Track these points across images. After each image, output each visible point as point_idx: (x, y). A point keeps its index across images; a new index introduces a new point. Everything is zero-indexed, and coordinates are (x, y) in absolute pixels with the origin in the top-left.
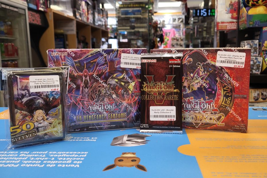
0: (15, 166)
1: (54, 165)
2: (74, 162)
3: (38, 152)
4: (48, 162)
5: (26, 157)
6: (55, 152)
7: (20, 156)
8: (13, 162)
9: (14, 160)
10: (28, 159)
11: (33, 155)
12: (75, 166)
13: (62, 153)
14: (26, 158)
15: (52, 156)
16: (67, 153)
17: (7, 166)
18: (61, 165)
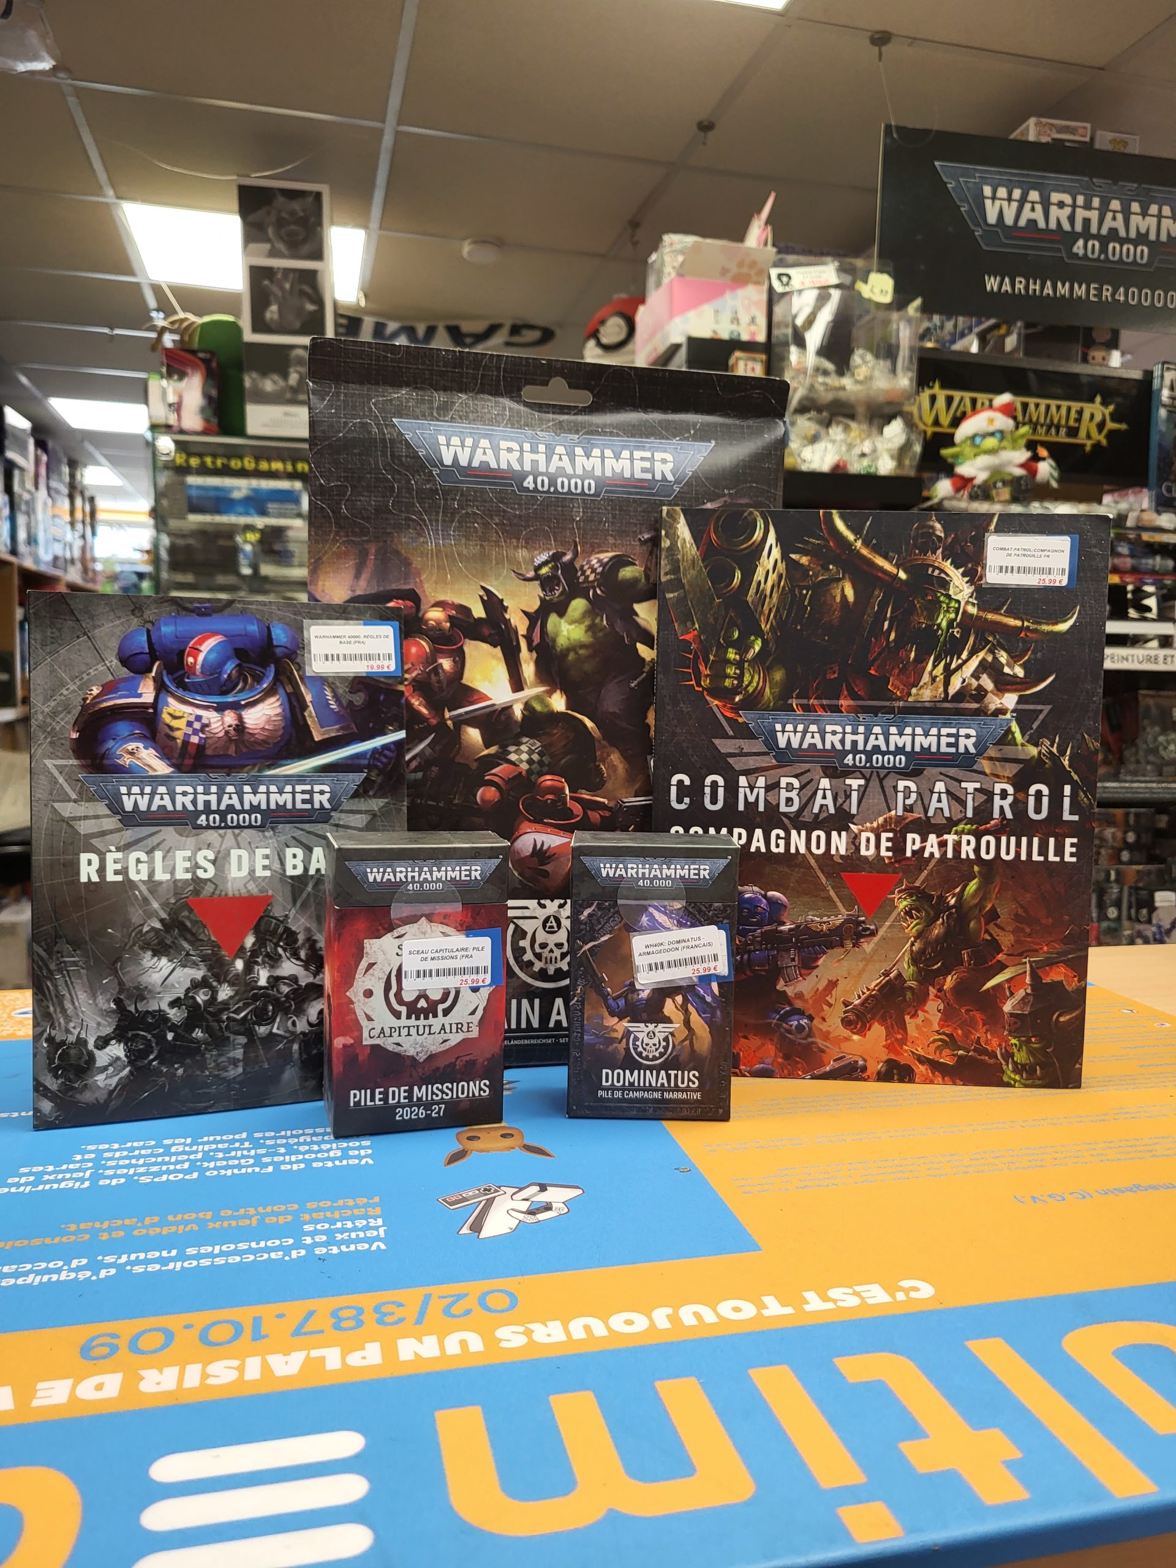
0: (187, 1177)
1: (302, 1166)
2: (351, 1153)
3: (218, 1138)
4: (276, 1159)
5: (196, 1152)
6: (273, 1134)
7: (173, 1149)
8: (172, 1167)
9: (163, 1163)
10: (207, 1157)
11: (214, 1146)
12: (363, 1162)
13: (294, 1132)
14: (200, 1156)
15: (268, 1142)
16: (311, 1131)
17: (164, 1178)
18: (321, 1164)
